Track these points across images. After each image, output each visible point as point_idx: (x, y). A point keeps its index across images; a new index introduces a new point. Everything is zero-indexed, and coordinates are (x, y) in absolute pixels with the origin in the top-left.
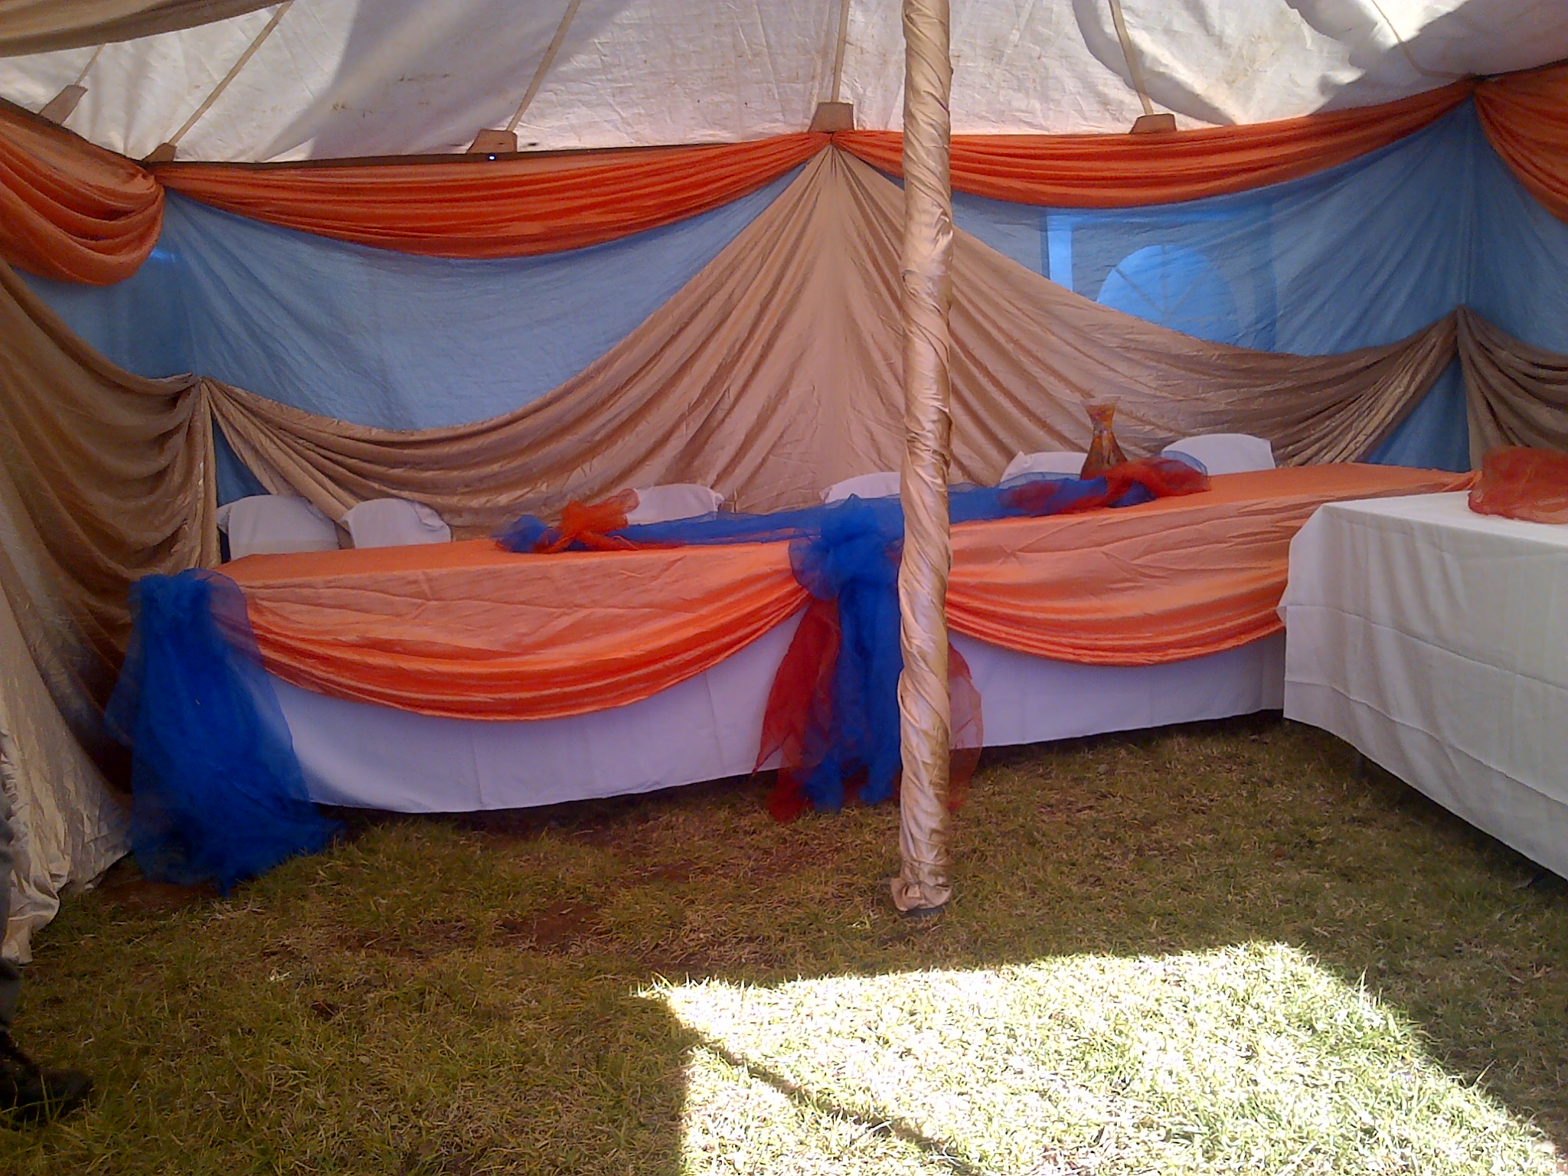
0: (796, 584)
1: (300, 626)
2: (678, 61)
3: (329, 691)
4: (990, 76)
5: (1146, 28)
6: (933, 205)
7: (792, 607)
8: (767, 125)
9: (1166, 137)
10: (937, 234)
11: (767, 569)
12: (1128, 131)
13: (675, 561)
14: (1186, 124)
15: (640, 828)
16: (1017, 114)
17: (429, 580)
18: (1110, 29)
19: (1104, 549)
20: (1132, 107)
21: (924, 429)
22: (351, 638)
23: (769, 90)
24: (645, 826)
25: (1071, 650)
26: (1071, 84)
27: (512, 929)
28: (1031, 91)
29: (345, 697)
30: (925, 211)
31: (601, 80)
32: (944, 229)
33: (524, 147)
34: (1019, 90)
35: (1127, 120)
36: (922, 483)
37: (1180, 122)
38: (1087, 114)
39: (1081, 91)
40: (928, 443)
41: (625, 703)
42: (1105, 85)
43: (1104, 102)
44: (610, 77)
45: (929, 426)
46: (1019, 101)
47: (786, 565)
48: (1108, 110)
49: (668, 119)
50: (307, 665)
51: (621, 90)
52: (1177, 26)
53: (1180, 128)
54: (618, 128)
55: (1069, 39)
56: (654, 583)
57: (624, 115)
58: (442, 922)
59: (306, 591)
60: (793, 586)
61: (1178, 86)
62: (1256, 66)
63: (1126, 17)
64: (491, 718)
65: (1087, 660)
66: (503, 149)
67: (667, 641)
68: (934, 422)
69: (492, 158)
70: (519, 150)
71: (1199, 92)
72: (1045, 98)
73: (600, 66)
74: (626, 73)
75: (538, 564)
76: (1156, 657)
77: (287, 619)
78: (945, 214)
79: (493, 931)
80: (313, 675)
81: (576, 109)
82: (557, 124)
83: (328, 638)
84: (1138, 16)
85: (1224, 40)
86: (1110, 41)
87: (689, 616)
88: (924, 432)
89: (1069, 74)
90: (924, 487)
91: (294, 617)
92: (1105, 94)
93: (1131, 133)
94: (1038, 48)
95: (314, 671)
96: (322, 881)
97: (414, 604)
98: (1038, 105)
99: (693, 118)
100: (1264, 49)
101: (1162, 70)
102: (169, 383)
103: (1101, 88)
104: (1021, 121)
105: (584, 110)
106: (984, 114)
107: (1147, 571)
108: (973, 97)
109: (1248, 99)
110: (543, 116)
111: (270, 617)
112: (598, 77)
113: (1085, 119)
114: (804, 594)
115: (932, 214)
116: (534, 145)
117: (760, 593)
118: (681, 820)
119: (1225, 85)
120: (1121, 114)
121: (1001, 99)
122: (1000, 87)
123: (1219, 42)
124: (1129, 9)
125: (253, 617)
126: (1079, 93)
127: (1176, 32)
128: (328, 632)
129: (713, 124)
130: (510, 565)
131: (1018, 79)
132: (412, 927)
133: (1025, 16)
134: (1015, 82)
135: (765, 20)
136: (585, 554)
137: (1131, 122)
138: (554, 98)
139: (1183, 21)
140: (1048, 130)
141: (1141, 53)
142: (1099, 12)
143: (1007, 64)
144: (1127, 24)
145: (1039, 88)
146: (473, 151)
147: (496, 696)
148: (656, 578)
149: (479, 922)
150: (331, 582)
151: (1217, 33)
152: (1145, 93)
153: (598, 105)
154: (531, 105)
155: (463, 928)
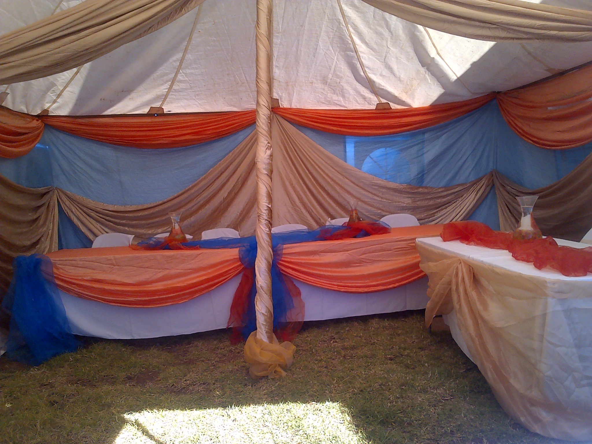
0: (240, 263)
1: (71, 274)
2: (216, 85)
3: (80, 296)
4: (324, 89)
5: (374, 74)
6: (264, 140)
7: (239, 270)
8: (250, 106)
9: (387, 111)
10: (266, 150)
11: (232, 258)
12: (375, 108)
13: (200, 254)
14: (394, 106)
15: (187, 346)
16: (335, 102)
17: (115, 259)
18: (362, 74)
19: (349, 252)
20: (374, 100)
21: (262, 212)
22: (88, 278)
23: (249, 94)
24: (189, 346)
25: (337, 287)
26: (352, 92)
27: (129, 378)
28: (338, 94)
29: (85, 298)
30: (262, 142)
31: (190, 92)
32: (268, 148)
33: (167, 112)
34: (334, 94)
35: (373, 104)
36: (261, 230)
37: (392, 106)
38: (359, 102)
39: (355, 94)
40: (263, 217)
41: (180, 302)
42: (363, 92)
43: (364, 98)
44: (193, 90)
45: (264, 211)
46: (335, 97)
47: (238, 257)
48: (366, 101)
49: (215, 104)
50: (72, 287)
51: (198, 95)
52: (384, 73)
53: (392, 108)
54: (198, 107)
55: (349, 77)
56: (192, 261)
57: (199, 102)
58: (107, 376)
59: (74, 262)
60: (239, 263)
61: (389, 93)
62: (413, 88)
63: (366, 70)
64: (134, 306)
65: (342, 290)
66: (160, 112)
67: (195, 281)
68: (266, 210)
69: (156, 115)
70: (165, 113)
71: (397, 95)
72: (343, 96)
73: (190, 87)
74: (199, 89)
75: (153, 254)
76: (366, 290)
77: (67, 272)
78: (269, 143)
79: (123, 379)
80: (74, 290)
81: (183, 101)
82: (176, 105)
83: (80, 278)
84: (370, 70)
85: (401, 79)
86: (363, 78)
87: (204, 273)
88: (262, 213)
89: (350, 88)
90: (262, 231)
91: (70, 271)
92: (364, 96)
93: (376, 109)
94: (339, 80)
95: (75, 289)
96: (71, 362)
97: (110, 267)
98: (342, 99)
99: (223, 104)
100: (415, 83)
101: (382, 87)
102: (42, 190)
103: (362, 93)
104: (337, 104)
105: (186, 101)
106: (324, 102)
107: (365, 260)
108: (319, 96)
109: (414, 98)
110: (172, 103)
111: (61, 271)
112: (189, 91)
113: (359, 104)
114: (243, 267)
115: (264, 143)
116: (170, 111)
117: (229, 265)
118: (201, 344)
119: (404, 93)
120: (371, 102)
121: (329, 97)
122: (327, 93)
123: (399, 79)
124: (367, 67)
125: (55, 271)
126: (355, 95)
127: (384, 76)
128: (80, 276)
129: (231, 105)
130: (144, 254)
131: (333, 90)
132: (96, 377)
133: (333, 69)
134: (333, 91)
135: (244, 72)
136: (170, 251)
137: (375, 105)
138: (175, 97)
139: (385, 72)
140: (347, 108)
141: (374, 82)
142: (358, 68)
143: (329, 85)
144: (367, 73)
145: (341, 93)
146: (149, 113)
147: (137, 299)
148: (193, 260)
149: (118, 376)
150: (82, 259)
151: (398, 76)
152: (378, 95)
153: (190, 99)
154: (167, 99)
155: (113, 378)
